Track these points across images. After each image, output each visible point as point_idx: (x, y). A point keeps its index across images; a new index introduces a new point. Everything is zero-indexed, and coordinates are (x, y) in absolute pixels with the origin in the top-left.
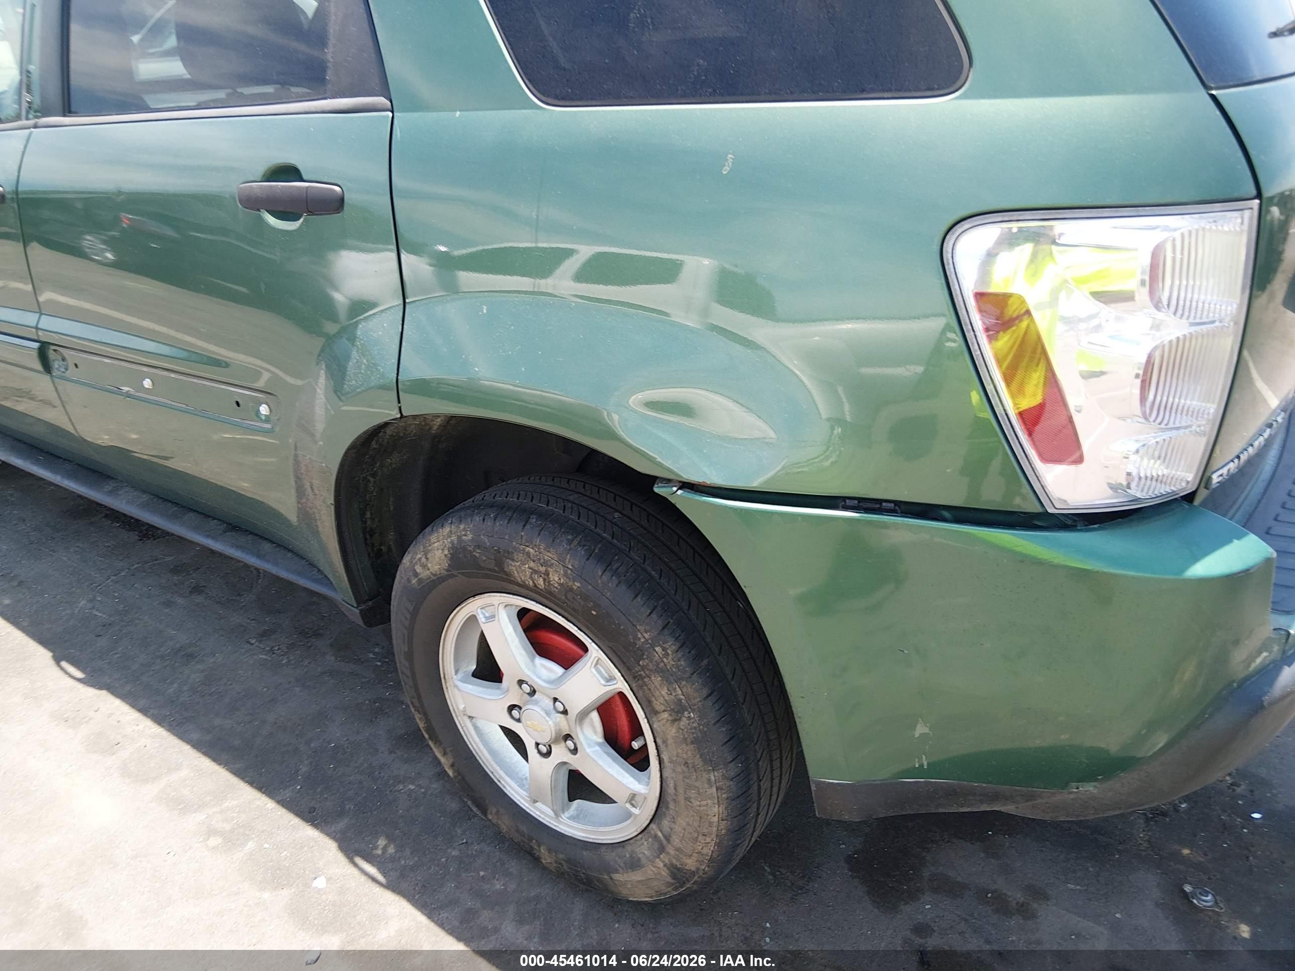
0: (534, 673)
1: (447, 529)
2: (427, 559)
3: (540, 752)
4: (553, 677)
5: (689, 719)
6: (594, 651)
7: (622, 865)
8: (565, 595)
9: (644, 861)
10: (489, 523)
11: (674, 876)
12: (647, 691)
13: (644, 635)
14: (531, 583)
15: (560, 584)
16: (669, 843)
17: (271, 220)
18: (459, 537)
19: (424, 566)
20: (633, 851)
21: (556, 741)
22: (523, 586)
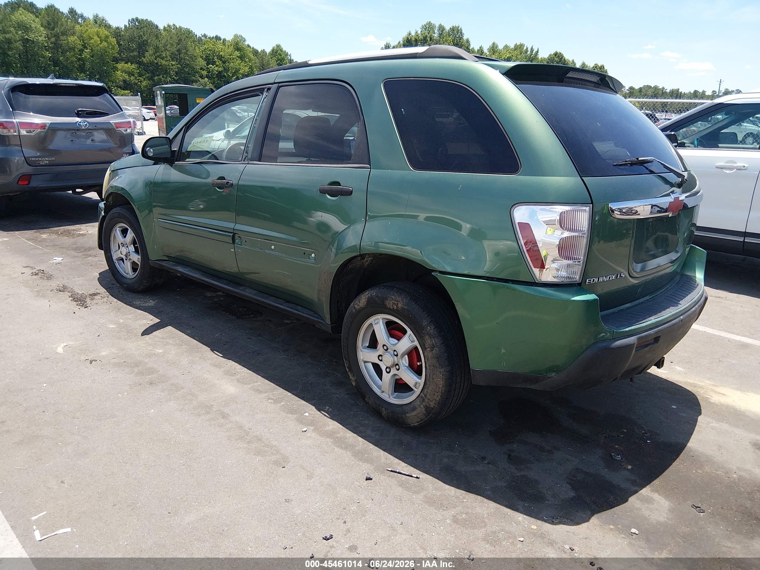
0: (389, 342)
1: (367, 293)
2: (359, 302)
3: (387, 372)
4: (394, 343)
5: (436, 350)
6: (409, 332)
7: (410, 410)
8: (402, 311)
9: (417, 406)
10: (381, 290)
11: (426, 410)
12: (424, 341)
13: (425, 323)
14: (392, 308)
15: (401, 307)
16: (426, 397)
17: (328, 197)
18: (371, 295)
19: (358, 305)
20: (414, 405)
21: (392, 366)
22: (390, 309)
